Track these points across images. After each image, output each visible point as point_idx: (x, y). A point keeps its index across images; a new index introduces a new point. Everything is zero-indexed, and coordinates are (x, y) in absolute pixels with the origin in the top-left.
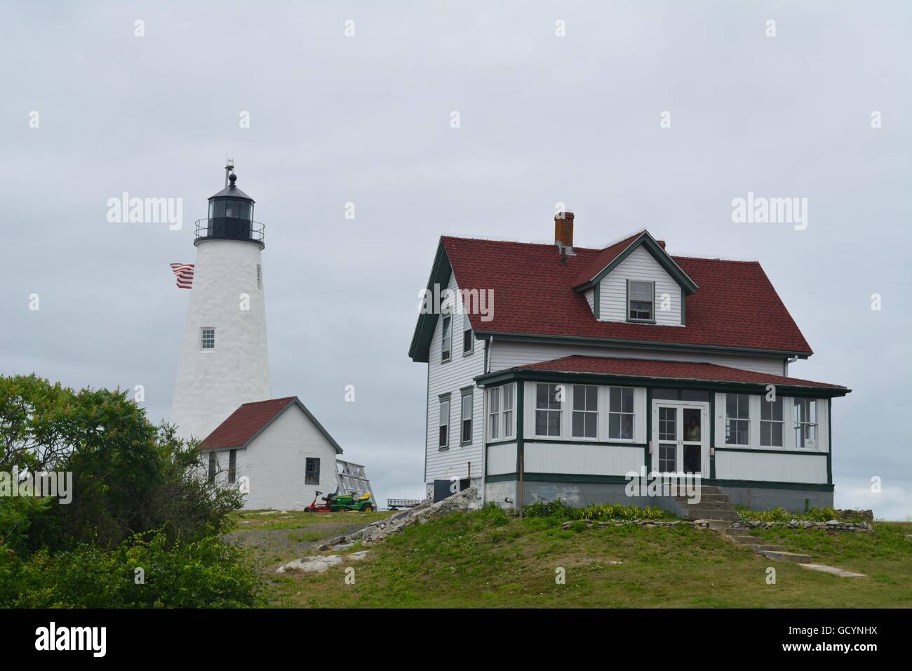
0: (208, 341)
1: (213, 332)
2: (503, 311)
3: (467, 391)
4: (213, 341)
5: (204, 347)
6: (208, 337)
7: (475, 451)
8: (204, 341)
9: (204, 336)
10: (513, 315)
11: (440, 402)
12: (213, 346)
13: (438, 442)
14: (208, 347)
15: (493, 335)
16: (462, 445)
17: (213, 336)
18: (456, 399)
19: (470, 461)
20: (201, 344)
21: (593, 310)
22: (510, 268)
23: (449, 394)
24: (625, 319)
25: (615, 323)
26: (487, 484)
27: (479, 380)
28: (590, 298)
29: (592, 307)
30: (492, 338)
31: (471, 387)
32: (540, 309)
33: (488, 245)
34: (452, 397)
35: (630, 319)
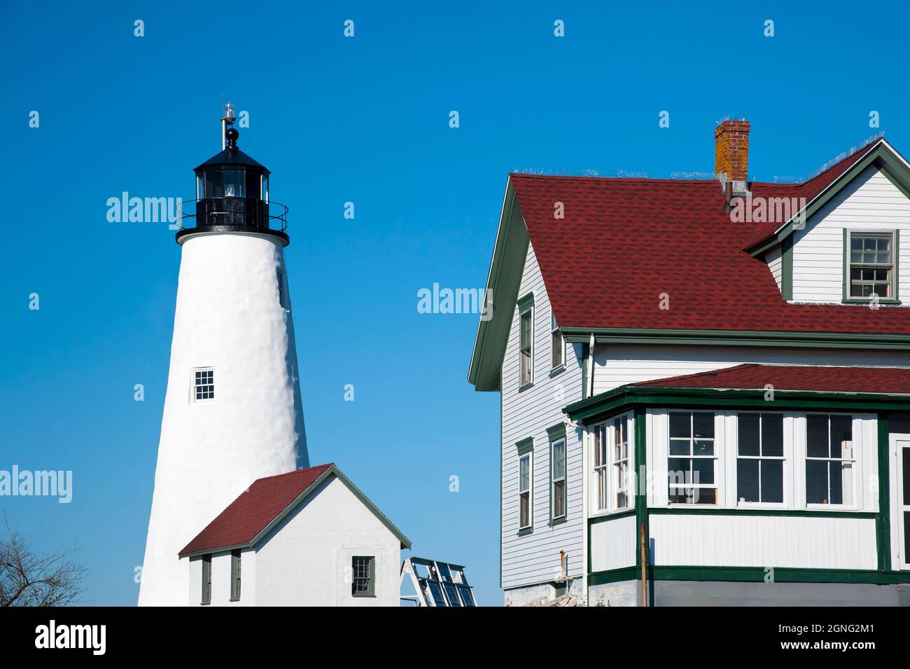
0: (205, 389)
1: (211, 374)
2: (614, 293)
3: (556, 432)
4: (212, 388)
5: (199, 397)
6: (204, 382)
7: (573, 532)
8: (199, 389)
9: (198, 382)
10: (632, 300)
11: (520, 455)
12: (212, 396)
13: (518, 520)
14: (205, 396)
15: (595, 334)
16: (553, 523)
17: (211, 381)
18: (542, 445)
19: (565, 549)
20: (194, 393)
21: (780, 286)
22: (630, 222)
23: (530, 440)
24: (841, 297)
25: (821, 306)
26: (590, 587)
27: (572, 411)
28: (775, 266)
29: (778, 280)
30: (592, 338)
31: (562, 426)
32: (681, 287)
33: (592, 185)
34: (535, 443)
35: (849, 297)
